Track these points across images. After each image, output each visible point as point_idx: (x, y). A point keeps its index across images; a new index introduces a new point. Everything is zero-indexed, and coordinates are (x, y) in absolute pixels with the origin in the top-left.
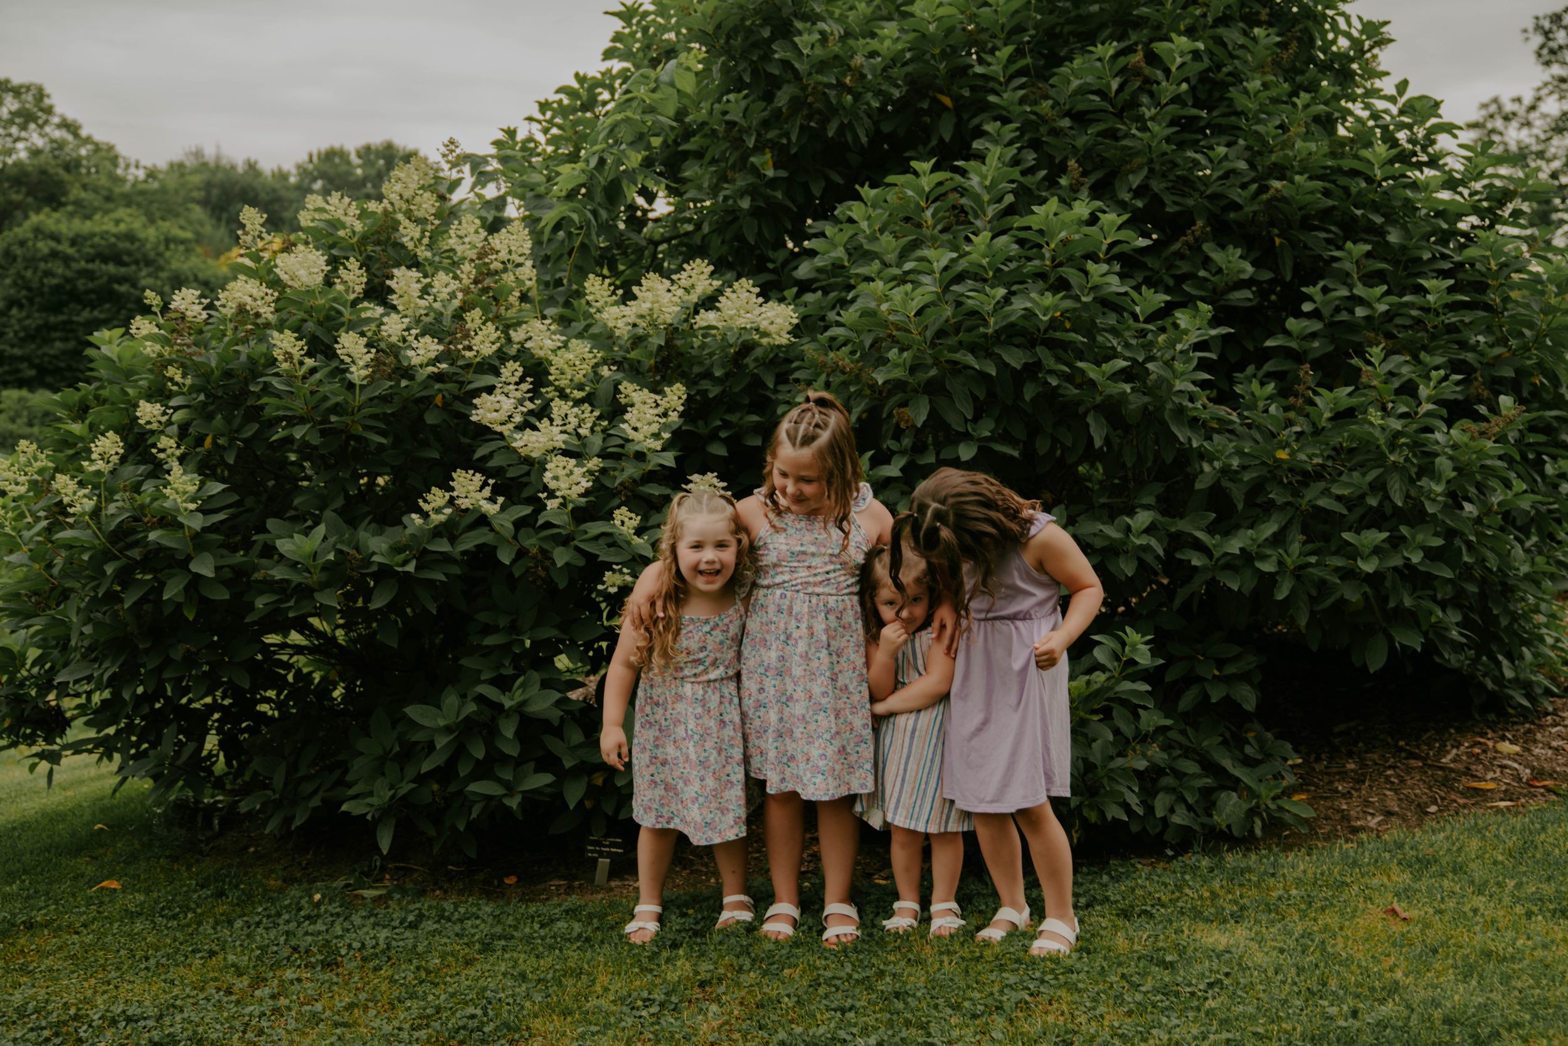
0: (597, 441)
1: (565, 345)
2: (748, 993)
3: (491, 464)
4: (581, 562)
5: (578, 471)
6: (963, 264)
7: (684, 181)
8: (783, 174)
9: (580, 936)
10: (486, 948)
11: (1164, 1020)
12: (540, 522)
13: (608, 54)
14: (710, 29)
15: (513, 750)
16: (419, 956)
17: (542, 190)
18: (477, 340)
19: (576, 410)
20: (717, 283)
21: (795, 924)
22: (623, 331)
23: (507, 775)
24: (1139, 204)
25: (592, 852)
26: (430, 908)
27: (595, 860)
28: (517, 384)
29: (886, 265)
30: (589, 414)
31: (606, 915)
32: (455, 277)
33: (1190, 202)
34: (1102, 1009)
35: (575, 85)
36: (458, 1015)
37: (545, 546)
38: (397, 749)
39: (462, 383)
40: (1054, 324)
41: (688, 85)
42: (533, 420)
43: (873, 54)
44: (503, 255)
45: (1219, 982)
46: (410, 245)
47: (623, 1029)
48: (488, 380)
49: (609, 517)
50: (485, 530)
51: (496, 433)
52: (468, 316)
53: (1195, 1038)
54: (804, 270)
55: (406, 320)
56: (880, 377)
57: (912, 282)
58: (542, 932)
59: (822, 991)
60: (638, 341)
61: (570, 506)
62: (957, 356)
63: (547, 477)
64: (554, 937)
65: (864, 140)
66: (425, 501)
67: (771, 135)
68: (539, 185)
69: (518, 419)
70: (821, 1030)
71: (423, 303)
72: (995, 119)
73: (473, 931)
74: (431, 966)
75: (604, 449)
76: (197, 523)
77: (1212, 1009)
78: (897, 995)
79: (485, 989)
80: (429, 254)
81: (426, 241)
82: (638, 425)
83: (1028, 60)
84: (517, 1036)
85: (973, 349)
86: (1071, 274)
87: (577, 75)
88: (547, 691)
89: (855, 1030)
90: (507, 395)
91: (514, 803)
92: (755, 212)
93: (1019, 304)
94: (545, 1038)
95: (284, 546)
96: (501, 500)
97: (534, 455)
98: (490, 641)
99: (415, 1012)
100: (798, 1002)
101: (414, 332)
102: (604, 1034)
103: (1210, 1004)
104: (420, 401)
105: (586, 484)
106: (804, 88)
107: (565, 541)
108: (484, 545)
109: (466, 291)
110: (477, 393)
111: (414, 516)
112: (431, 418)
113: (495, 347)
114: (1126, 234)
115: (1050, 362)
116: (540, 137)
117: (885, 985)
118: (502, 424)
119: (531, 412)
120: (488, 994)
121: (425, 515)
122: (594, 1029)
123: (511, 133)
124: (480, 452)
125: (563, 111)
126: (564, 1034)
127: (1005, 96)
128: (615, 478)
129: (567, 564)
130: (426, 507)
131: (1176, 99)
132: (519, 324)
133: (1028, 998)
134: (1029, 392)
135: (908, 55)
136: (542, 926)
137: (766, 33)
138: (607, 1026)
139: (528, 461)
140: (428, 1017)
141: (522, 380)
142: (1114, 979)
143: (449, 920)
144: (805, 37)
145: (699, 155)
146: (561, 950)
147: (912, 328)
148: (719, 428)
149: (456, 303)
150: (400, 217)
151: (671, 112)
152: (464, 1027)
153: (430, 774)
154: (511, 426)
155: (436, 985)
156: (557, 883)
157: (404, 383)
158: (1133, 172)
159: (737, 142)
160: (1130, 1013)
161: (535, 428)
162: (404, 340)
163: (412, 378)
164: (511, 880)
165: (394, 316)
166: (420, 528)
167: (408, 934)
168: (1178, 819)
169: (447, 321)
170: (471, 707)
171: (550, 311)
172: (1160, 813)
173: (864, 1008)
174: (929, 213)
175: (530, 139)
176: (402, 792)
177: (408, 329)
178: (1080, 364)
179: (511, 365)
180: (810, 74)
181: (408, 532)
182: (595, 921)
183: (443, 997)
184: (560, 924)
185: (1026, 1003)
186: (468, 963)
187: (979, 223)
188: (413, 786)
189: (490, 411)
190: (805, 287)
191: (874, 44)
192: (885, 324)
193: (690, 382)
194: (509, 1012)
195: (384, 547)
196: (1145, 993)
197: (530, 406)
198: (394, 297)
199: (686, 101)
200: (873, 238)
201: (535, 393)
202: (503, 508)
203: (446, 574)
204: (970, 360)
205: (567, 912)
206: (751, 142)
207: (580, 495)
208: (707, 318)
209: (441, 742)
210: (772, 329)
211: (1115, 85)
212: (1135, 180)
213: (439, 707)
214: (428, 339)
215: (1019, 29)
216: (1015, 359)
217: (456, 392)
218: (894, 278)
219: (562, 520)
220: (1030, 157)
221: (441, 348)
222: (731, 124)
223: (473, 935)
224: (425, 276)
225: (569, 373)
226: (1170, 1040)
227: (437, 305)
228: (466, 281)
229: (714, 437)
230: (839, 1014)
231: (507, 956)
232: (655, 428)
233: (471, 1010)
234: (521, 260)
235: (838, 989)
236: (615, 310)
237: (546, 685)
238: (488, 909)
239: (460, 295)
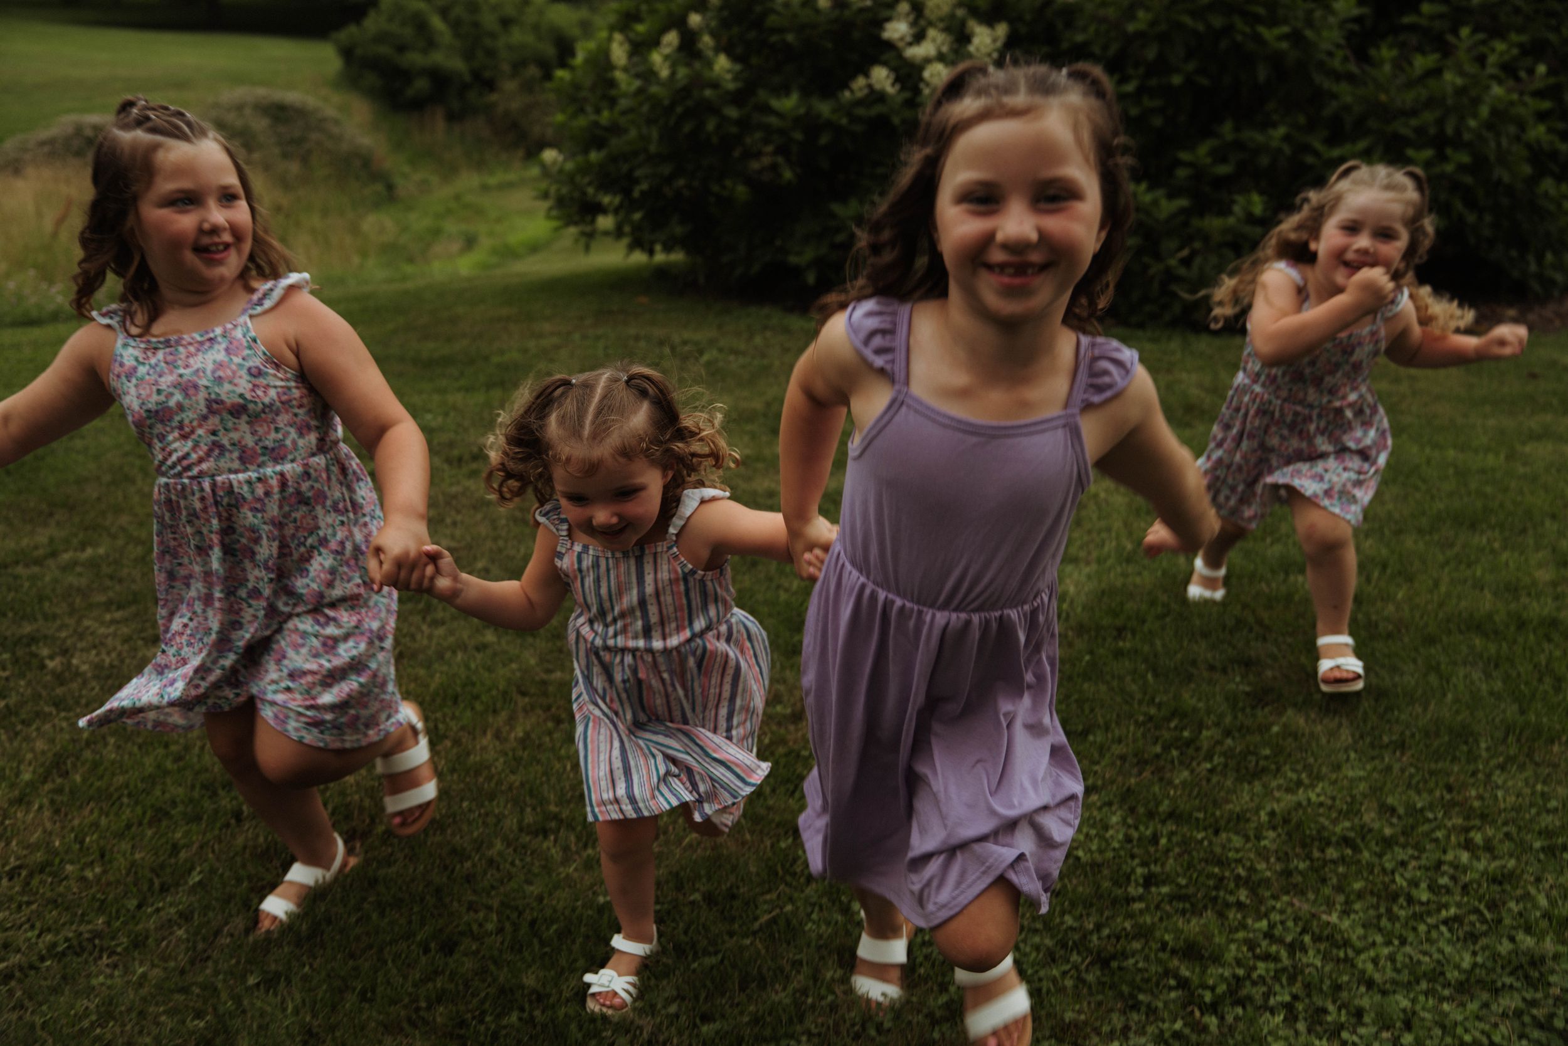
0: (951, 56)
3: (893, 62)
12: (917, 102)
19: (940, 35)
28: (906, 16)
30: (947, 39)
39: (878, 14)
42: (917, 39)
48: (891, 12)
50: (885, 104)
51: (897, 45)
56: (1131, 28)
62: (1181, 18)
63: (925, 74)
66: (854, 83)
69: (908, 38)
76: (731, 86)
82: (979, 44)
90: (902, 23)
95: (775, 103)
96: (898, 86)
97: (918, 60)
104: (851, 23)
108: (883, 112)
110: (885, 20)
111: (845, 92)
112: (856, 35)
115: (1240, 25)
118: (900, 41)
119: (915, 34)
121: (852, 91)
124: (887, 56)
130: (853, 87)
134: (1223, 44)
139: (914, 64)
154: (904, 42)
161: (918, 44)
166: (849, 99)
178: (1259, 28)
181: (842, 101)
189: (893, 32)
193: (1011, 22)
195: (828, 109)
197: (914, 30)
201: (917, 22)
202: (898, 90)
203: (862, 128)
216: (1217, 21)
217: (874, 18)
232: (988, 50)
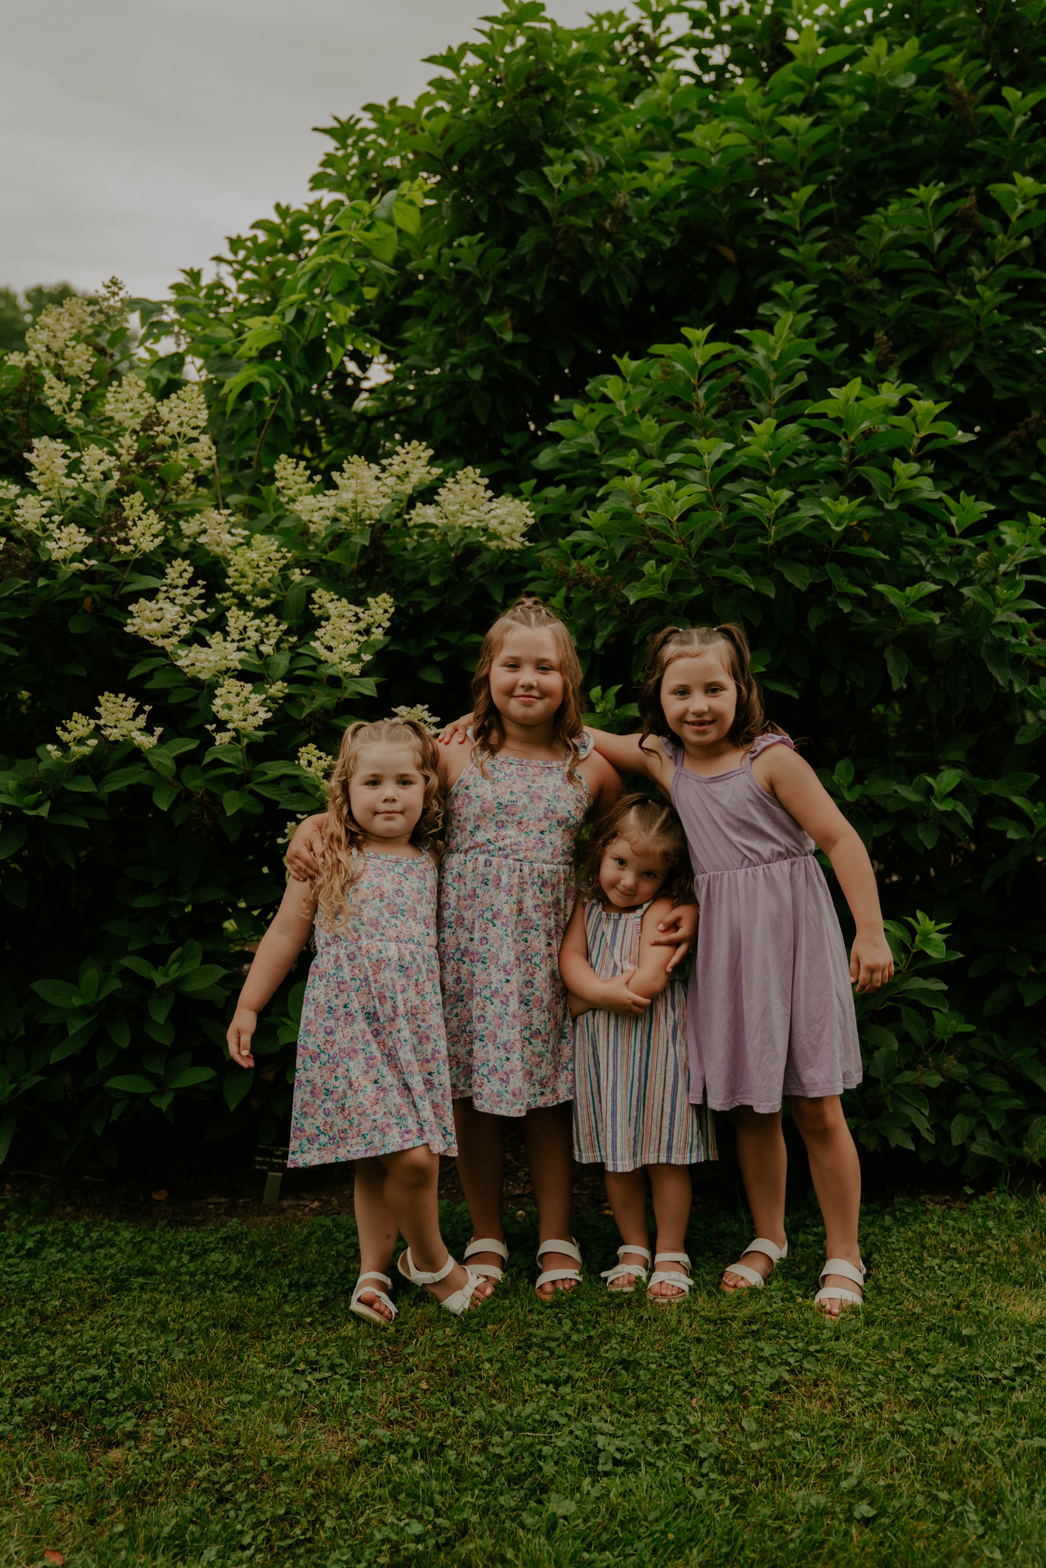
0: (282, 661)
1: (247, 543)
2: (442, 1355)
3: (149, 685)
4: (258, 809)
5: (256, 698)
6: (740, 458)
7: (404, 344)
8: (524, 339)
9: (238, 1272)
10: (121, 1286)
11: (960, 1415)
12: (207, 760)
13: (317, 182)
14: (439, 152)
15: (165, 1039)
16: (36, 1297)
17: (228, 347)
18: (136, 532)
19: (257, 622)
20: (436, 471)
21: (504, 1265)
22: (319, 525)
23: (157, 1068)
24: (961, 388)
25: (261, 1163)
26: (55, 1231)
27: (264, 1174)
28: (185, 587)
29: (646, 455)
30: (274, 627)
31: (273, 1244)
32: (112, 453)
33: (1025, 388)
34: (880, 1396)
35: (276, 219)
36: (76, 1377)
37: (215, 790)
38: (22, 1032)
39: (115, 585)
40: (850, 535)
41: (410, 222)
42: (204, 632)
43: (640, 192)
44: (173, 428)
45: (1029, 1366)
46: (57, 410)
47: (283, 1399)
48: (151, 582)
49: (292, 756)
50: (139, 766)
51: (156, 647)
52: (126, 502)
53: (999, 1443)
54: (545, 458)
55: (47, 504)
56: (632, 595)
57: (677, 478)
58: (192, 1267)
59: (532, 1356)
60: (338, 539)
61: (245, 741)
62: (728, 573)
63: (218, 702)
64: (206, 1273)
65: (625, 300)
66: (65, 729)
67: (511, 290)
68: (225, 341)
69: (184, 631)
70: (529, 1409)
71: (70, 483)
72: (787, 278)
73: (107, 1263)
74: (49, 1309)
75: (290, 671)
77: (1022, 1404)
78: (625, 1364)
79: (113, 1342)
80: (80, 422)
81: (77, 405)
82: (333, 644)
83: (832, 205)
84: (147, 1407)
85: (747, 564)
86: (872, 473)
87: (278, 207)
88: (210, 966)
89: (570, 1411)
90: (172, 601)
91: (163, 1103)
92: (488, 384)
93: (807, 511)
94: (183, 1408)
96: (159, 731)
97: (203, 676)
98: (142, 902)
99: (21, 1373)
100: (502, 1369)
101: (57, 518)
102: (259, 1406)
103: (1018, 1397)
104: (64, 604)
105: (264, 714)
106: (553, 232)
107: (238, 782)
108: (139, 784)
109: (124, 470)
110: (134, 597)
111: (50, 747)
112: (76, 627)
113: (158, 541)
114: (944, 427)
115: (843, 584)
116: (231, 283)
117: (611, 1351)
118: (166, 636)
119: (201, 624)
120: (118, 1348)
121: (64, 747)
122: (246, 1398)
123: (195, 276)
124: (136, 672)
125: (259, 251)
126: (207, 1405)
127: (801, 249)
128: (303, 706)
129: (240, 811)
130: (65, 737)
131: (1014, 258)
132: (192, 513)
133: (787, 1377)
134: (815, 619)
135: (684, 195)
136: (193, 1258)
137: (509, 161)
138: (262, 1395)
139: (195, 683)
140: (38, 1378)
141: (192, 583)
142: (896, 1355)
143: (78, 1247)
144: (557, 167)
145: (423, 312)
146: (213, 1292)
147: (674, 535)
148: (433, 650)
149: (111, 485)
150: (47, 373)
151: (389, 256)
152: (83, 1393)
153: (60, 1065)
154: (175, 640)
155: (52, 1335)
156: (216, 1200)
157: (41, 582)
158: (955, 348)
159: (469, 298)
160: (915, 1404)
161: (204, 644)
162: (45, 530)
163: (53, 576)
164: (160, 1196)
165: (31, 499)
166: (58, 762)
167: (24, 1265)
168: (978, 1149)
169: (100, 507)
170: (115, 984)
171: (234, 499)
172: (956, 1140)
173: (584, 1380)
174: (701, 393)
175: (219, 284)
176: (25, 1086)
177: (48, 515)
178: (879, 587)
179: (180, 564)
180: (561, 214)
181: (42, 767)
182: (258, 1252)
183: (59, 1352)
184: (215, 1256)
185: (786, 1383)
186: (96, 1305)
187: (762, 407)
188: (40, 1078)
189: (149, 621)
190: (546, 479)
191: (642, 180)
192: (642, 529)
193: (398, 592)
194: (141, 1373)
195: (12, 784)
196: (936, 1377)
197: (201, 615)
198: (33, 474)
199: (407, 244)
200: (631, 423)
201: (208, 599)
202: (162, 739)
203: (88, 821)
204: (743, 577)
205: (224, 1240)
206: (486, 299)
207: (256, 729)
208: (424, 514)
209: (75, 1026)
210: (503, 530)
211: (938, 239)
212: (958, 359)
213: (75, 982)
214: (73, 528)
215: (823, 165)
216: (799, 577)
217: (108, 594)
218: (654, 473)
219: (235, 758)
220: (828, 327)
221: (89, 540)
222: (462, 275)
223: (106, 1268)
224: (73, 450)
225: (251, 575)
226: (966, 1443)
227: (87, 486)
228: (126, 458)
229: (427, 659)
230: (551, 1388)
231: (145, 1297)
232: (353, 648)
233: (93, 1370)
234: (194, 434)
235: (552, 1353)
236: (310, 499)
237: (208, 958)
238: (127, 1235)
239: (116, 475)
